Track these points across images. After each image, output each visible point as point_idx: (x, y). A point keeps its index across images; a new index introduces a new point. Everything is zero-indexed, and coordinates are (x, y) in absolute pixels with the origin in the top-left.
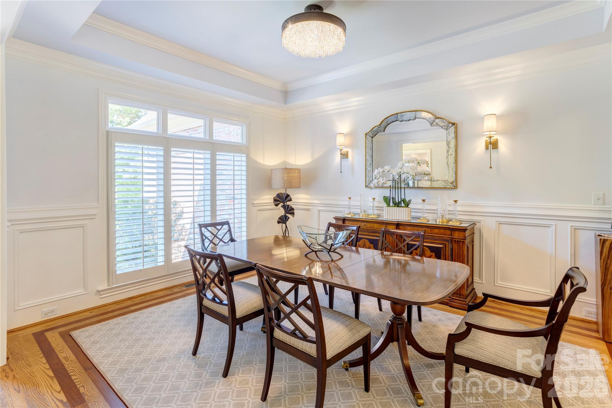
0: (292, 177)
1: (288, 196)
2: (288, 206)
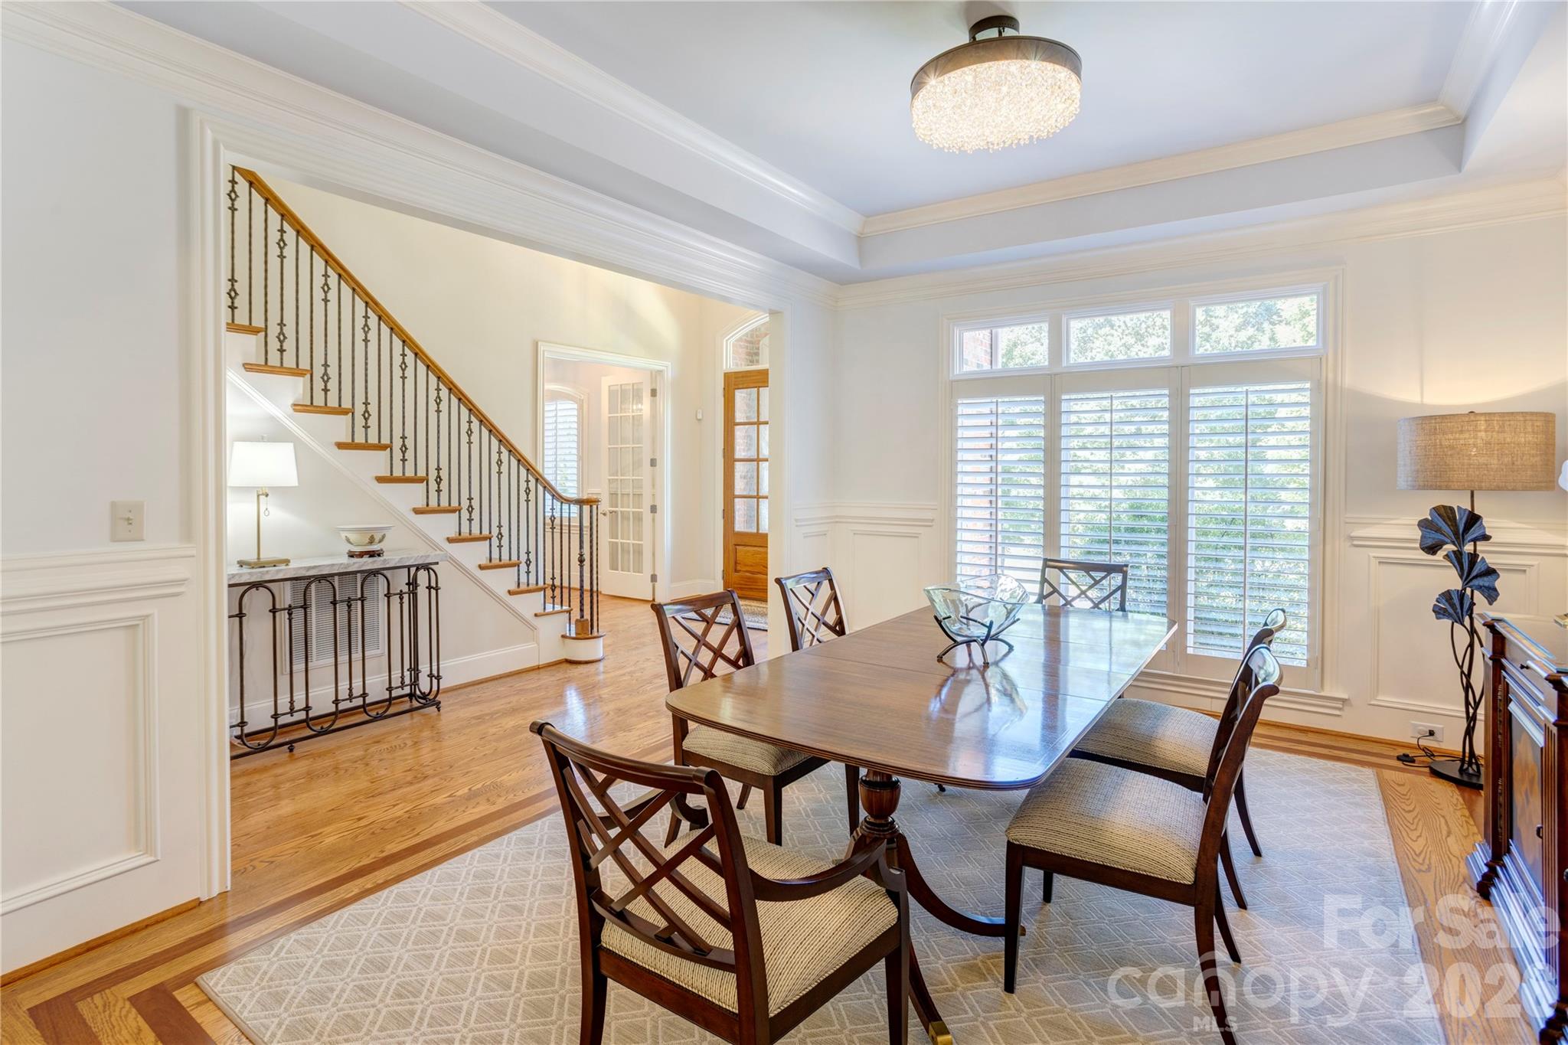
0: (1452, 447)
1: (1473, 519)
2: (1474, 557)
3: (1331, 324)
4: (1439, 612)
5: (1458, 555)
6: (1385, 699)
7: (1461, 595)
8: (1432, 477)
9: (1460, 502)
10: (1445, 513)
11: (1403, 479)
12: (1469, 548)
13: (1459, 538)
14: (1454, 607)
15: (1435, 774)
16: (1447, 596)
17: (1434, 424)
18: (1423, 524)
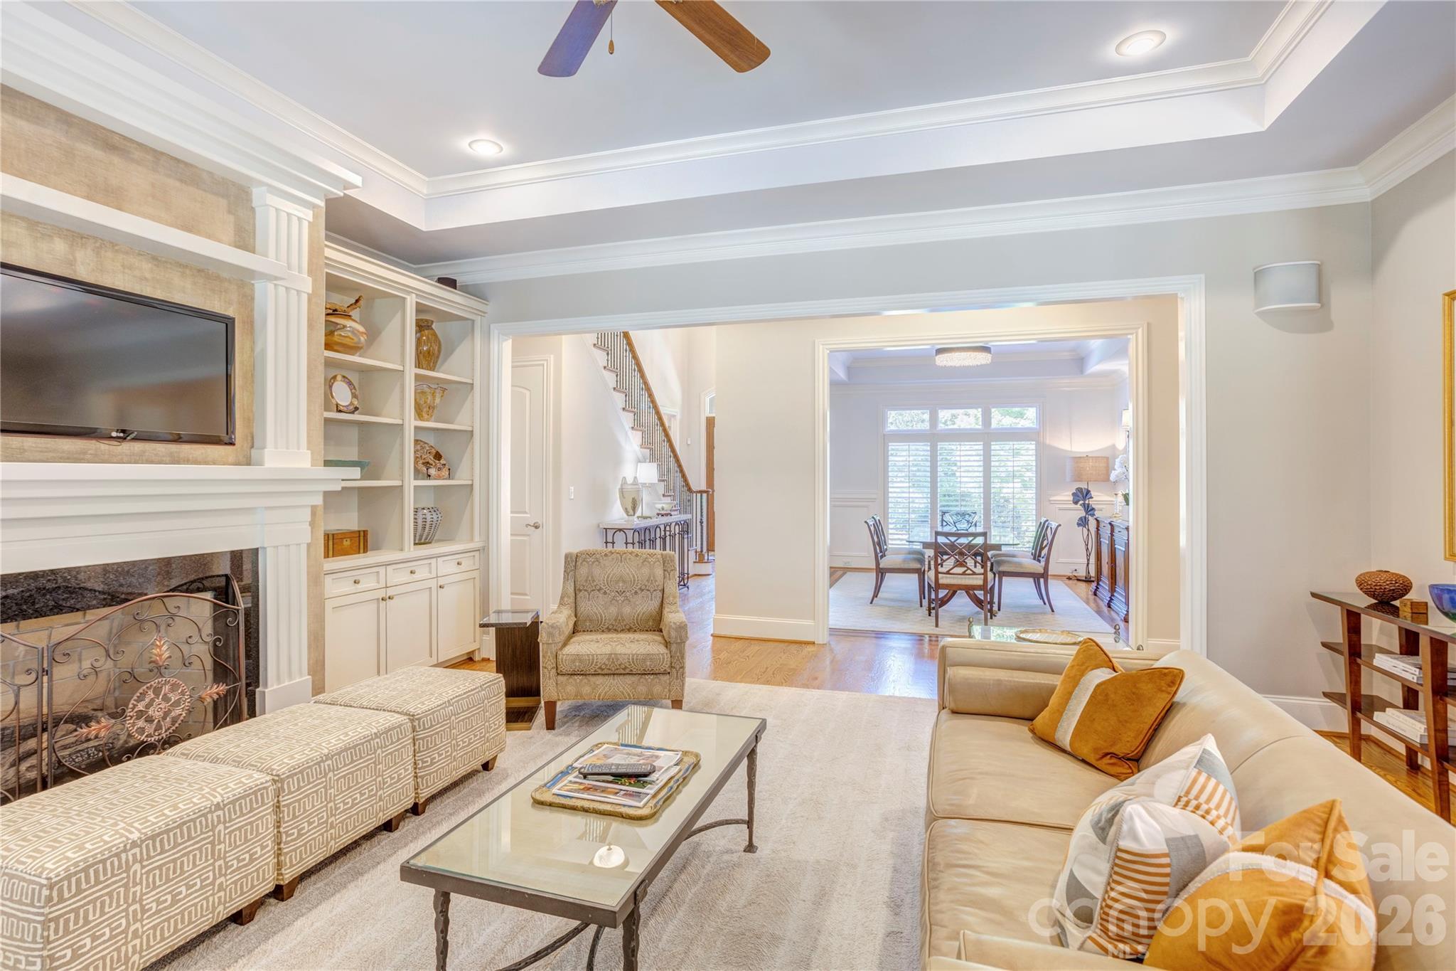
0: (1082, 467)
1: (1088, 492)
2: (1088, 504)
3: (1041, 418)
4: (1079, 525)
5: (1084, 504)
6: (1061, 560)
7: (1085, 518)
8: (1078, 477)
9: (1083, 486)
10: (1079, 490)
11: (1068, 479)
12: (1087, 502)
13: (1084, 499)
14: (1083, 522)
15: (1078, 580)
16: (1081, 519)
17: (1078, 459)
18: (1073, 494)
